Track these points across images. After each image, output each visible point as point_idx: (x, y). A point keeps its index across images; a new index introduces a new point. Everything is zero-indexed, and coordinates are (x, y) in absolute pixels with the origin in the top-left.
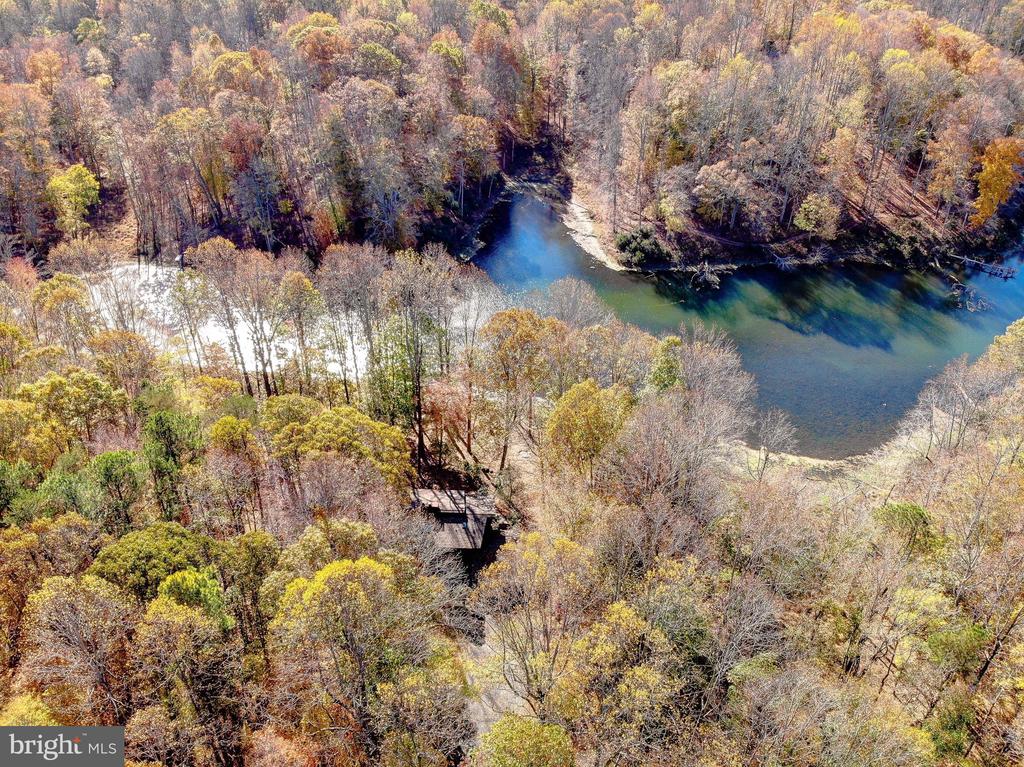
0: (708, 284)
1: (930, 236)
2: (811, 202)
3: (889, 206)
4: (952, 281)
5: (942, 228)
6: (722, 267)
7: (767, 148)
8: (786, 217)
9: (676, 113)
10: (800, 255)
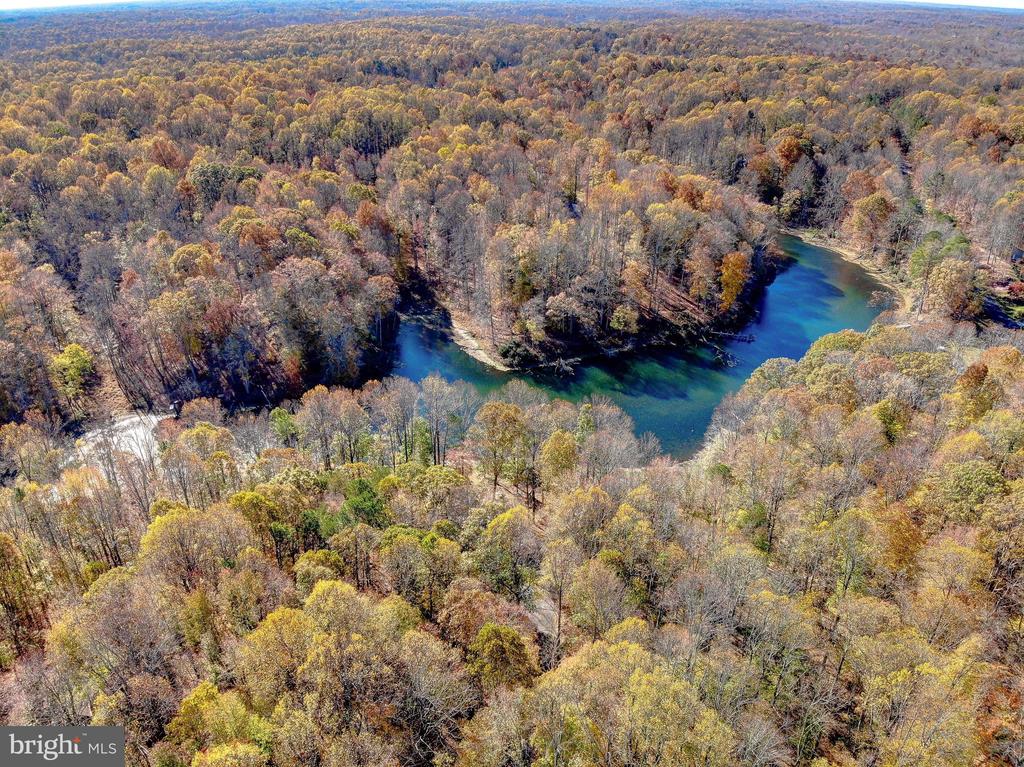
0: (566, 372)
1: (696, 322)
2: (619, 312)
3: (667, 306)
4: (716, 349)
5: (703, 315)
6: (572, 360)
7: (588, 281)
8: (603, 322)
9: (522, 261)
10: (617, 346)
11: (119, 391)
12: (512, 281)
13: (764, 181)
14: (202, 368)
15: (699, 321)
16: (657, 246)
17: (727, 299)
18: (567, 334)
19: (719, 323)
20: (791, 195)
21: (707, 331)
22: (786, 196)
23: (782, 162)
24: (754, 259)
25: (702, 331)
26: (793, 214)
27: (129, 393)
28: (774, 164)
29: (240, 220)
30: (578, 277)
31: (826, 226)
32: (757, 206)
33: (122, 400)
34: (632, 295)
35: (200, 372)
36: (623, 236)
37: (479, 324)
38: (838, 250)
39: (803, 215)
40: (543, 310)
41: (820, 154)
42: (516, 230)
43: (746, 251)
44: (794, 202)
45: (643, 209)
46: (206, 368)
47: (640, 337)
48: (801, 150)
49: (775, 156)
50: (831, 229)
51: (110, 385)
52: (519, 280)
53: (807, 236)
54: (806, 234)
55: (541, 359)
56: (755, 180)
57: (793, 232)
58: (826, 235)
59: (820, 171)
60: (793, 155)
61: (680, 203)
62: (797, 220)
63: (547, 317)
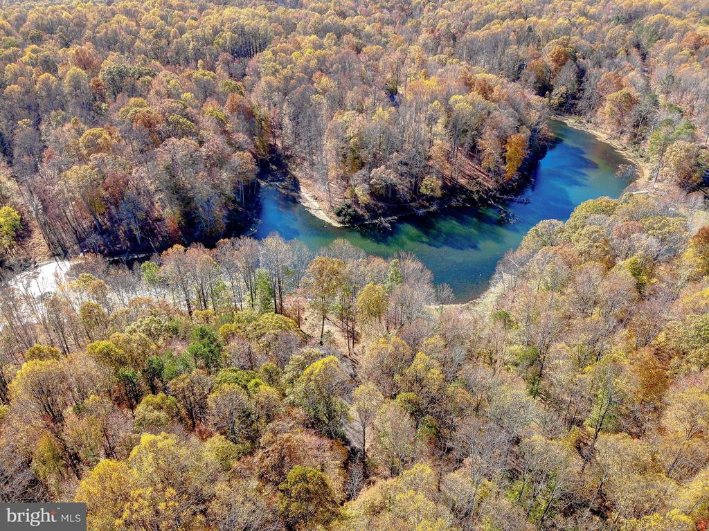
0: (385, 228)
1: (486, 188)
2: (427, 180)
3: (464, 175)
4: (501, 209)
5: (491, 182)
6: (390, 218)
7: (403, 157)
8: (415, 188)
9: (352, 140)
10: (426, 207)
11: (43, 242)
12: (344, 156)
13: (538, 80)
14: (106, 224)
15: (488, 188)
16: (457, 129)
17: (510, 170)
18: (386, 198)
19: (503, 190)
20: (559, 90)
21: (495, 195)
22: (556, 91)
23: (552, 66)
24: (531, 139)
25: (491, 195)
26: (561, 105)
27: (51, 244)
28: (546, 66)
29: (134, 109)
30: (395, 154)
31: (585, 114)
32: (534, 98)
33: (45, 249)
34: (437, 167)
35: (104, 227)
36: (432, 120)
37: (320, 190)
38: (594, 132)
39: (568, 105)
40: (367, 180)
41: (581, 60)
42: (348, 115)
43: (525, 134)
44: (562, 95)
45: (447, 99)
46: (108, 224)
47: (442, 200)
48: (567, 56)
49: (547, 59)
50: (588, 116)
51: (38, 238)
52: (350, 155)
53: (570, 121)
54: (571, 120)
55: (367, 217)
56: (532, 79)
57: (559, 118)
58: (584, 121)
59: (581, 73)
60: (562, 59)
61: (475, 95)
62: (563, 109)
63: (371, 185)
